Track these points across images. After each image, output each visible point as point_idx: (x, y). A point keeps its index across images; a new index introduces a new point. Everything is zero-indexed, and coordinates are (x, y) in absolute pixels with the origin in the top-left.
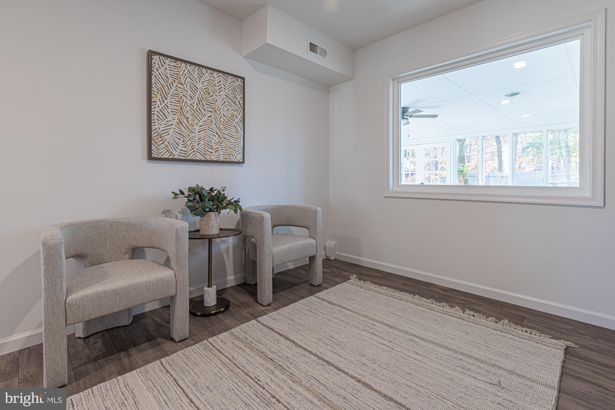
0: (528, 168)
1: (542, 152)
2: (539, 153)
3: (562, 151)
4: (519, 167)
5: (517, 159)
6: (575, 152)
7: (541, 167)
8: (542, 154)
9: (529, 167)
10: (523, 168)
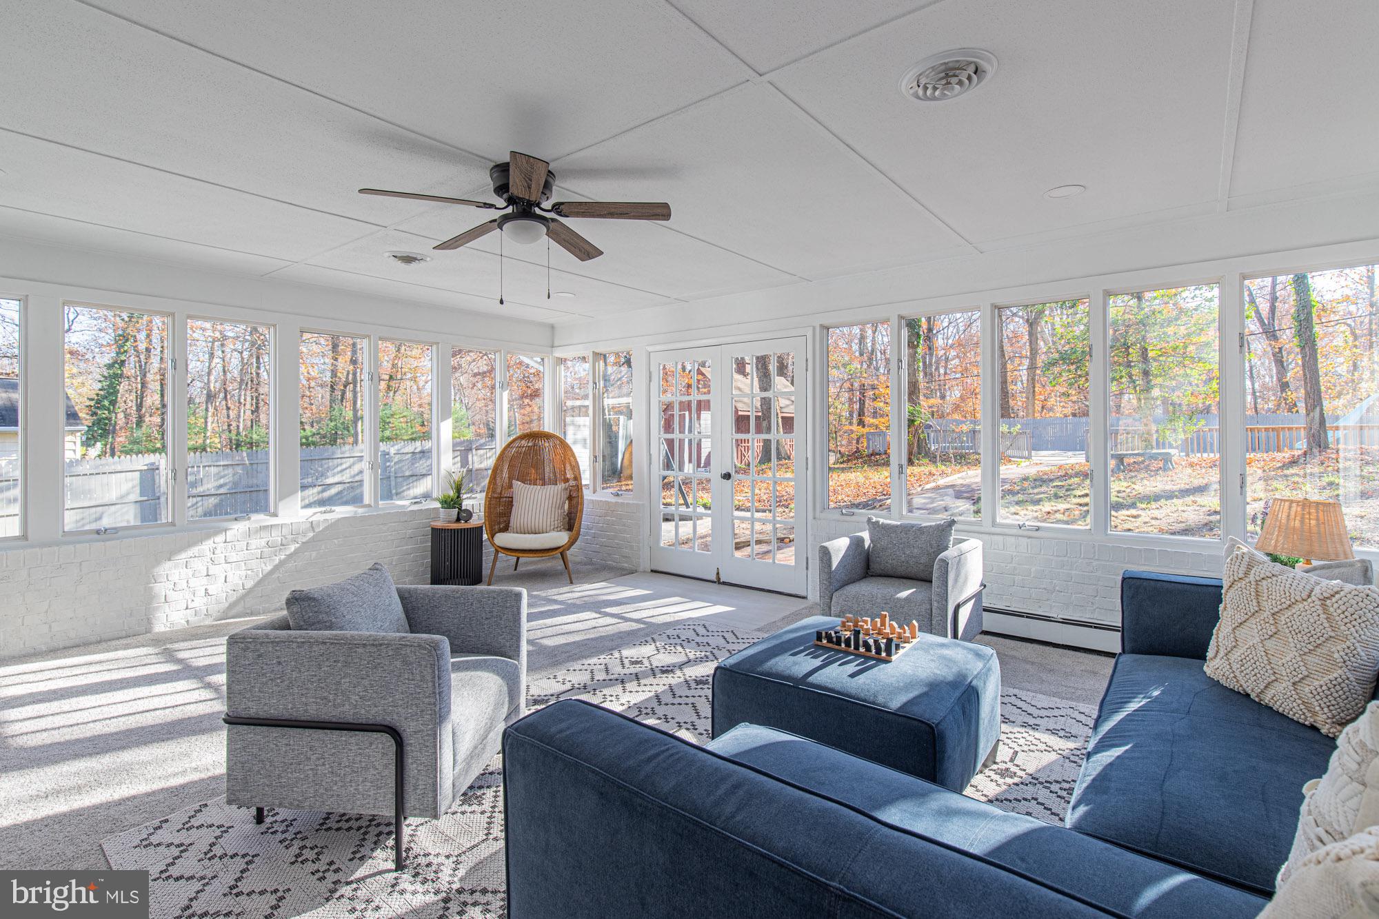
0: (1060, 409)
1: (1087, 374)
2: (1080, 376)
3: (1133, 373)
4: (1043, 407)
5: (1036, 389)
6: (1161, 376)
7: (1087, 406)
8: (1087, 379)
9: (1063, 407)
10: (1051, 409)
